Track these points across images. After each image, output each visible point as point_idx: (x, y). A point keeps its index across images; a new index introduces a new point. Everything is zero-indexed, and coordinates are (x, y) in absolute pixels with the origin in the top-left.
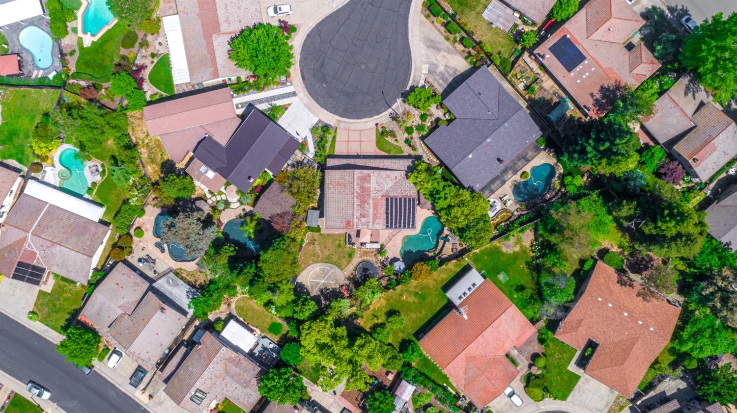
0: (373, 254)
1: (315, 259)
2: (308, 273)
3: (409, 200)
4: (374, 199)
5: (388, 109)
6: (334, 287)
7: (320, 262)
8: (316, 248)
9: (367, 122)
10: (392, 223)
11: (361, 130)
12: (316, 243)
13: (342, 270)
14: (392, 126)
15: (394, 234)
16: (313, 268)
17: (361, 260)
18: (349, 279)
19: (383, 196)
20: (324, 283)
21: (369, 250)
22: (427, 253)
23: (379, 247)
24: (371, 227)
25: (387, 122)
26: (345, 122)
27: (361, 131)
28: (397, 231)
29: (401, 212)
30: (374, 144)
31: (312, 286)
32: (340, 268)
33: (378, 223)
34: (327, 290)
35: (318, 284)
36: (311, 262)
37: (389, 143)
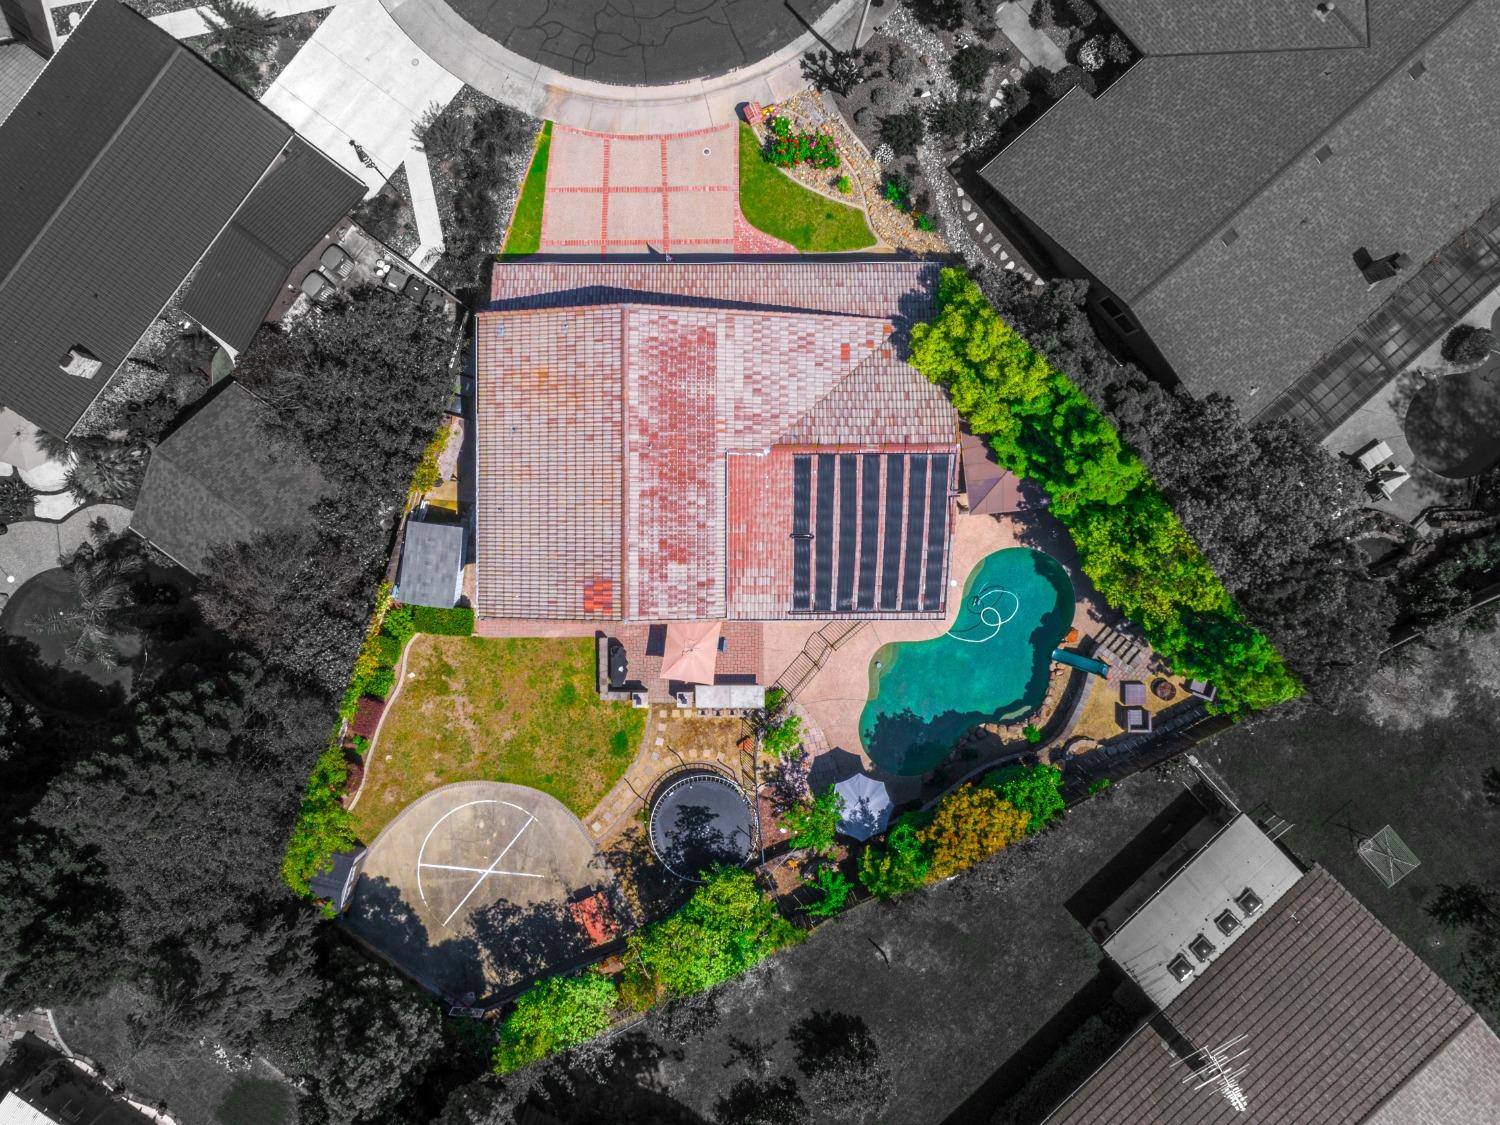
0: (732, 737)
1: (451, 763)
2: (420, 831)
3: (918, 465)
4: (732, 463)
5: (797, 35)
6: (542, 898)
7: (476, 778)
8: (452, 706)
9: (696, 98)
10: (824, 585)
11: (669, 137)
12: (456, 685)
13: (580, 813)
14: (816, 115)
15: (831, 637)
16: (442, 806)
17: (669, 762)
18: (614, 857)
19: (778, 447)
20: (492, 879)
21: (709, 716)
22: (993, 728)
23: (761, 703)
24: (716, 610)
25: (794, 95)
26: (590, 99)
27: (665, 139)
28: (848, 624)
29: (870, 532)
30: (730, 200)
31: (435, 895)
32: (569, 805)
33: (754, 589)
34: (506, 913)
35: (462, 883)
36: (430, 777)
37: (804, 193)
